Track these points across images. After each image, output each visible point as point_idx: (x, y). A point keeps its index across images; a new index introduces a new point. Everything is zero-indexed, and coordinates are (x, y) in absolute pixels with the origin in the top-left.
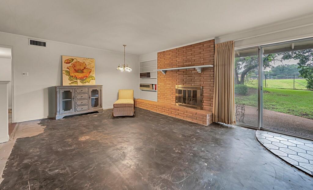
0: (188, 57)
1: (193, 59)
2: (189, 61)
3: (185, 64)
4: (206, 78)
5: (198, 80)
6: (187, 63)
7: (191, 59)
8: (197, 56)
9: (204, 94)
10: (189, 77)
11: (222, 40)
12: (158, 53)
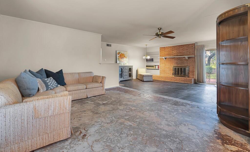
0: (180, 51)
3: (178, 55)
4: (190, 62)
5: (186, 63)
7: (182, 52)
8: (185, 51)
10: (181, 61)
11: (199, 44)
12: (160, 48)
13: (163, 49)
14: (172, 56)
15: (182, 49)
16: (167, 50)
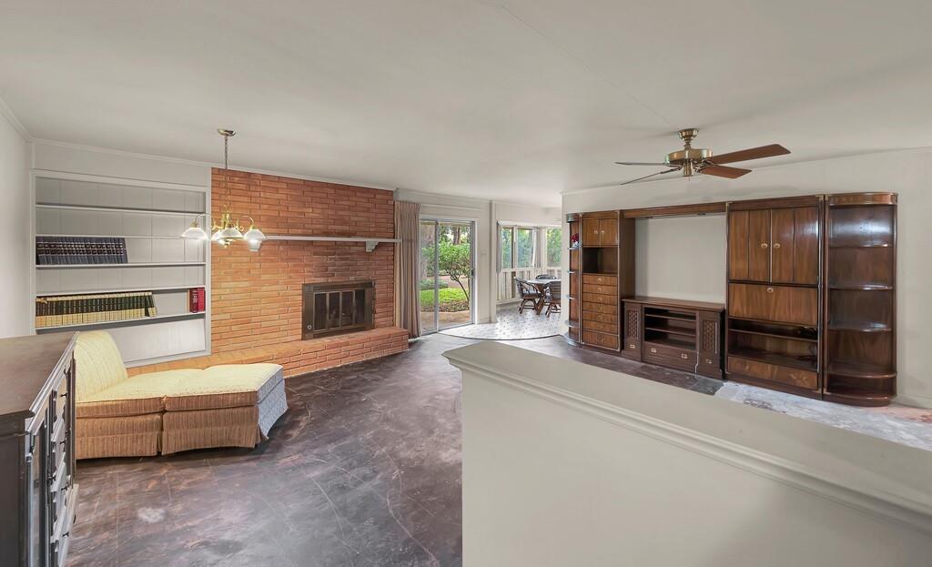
0: (340, 213)
1: (352, 219)
2: (344, 223)
3: (330, 227)
4: (379, 262)
5: (365, 268)
6: (339, 228)
7: (347, 218)
8: (361, 214)
9: (377, 296)
10: (342, 259)
11: (402, 197)
12: (217, 172)
13: (242, 186)
14: (300, 231)
15: (347, 203)
16: (268, 195)
